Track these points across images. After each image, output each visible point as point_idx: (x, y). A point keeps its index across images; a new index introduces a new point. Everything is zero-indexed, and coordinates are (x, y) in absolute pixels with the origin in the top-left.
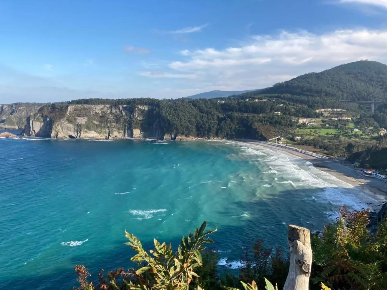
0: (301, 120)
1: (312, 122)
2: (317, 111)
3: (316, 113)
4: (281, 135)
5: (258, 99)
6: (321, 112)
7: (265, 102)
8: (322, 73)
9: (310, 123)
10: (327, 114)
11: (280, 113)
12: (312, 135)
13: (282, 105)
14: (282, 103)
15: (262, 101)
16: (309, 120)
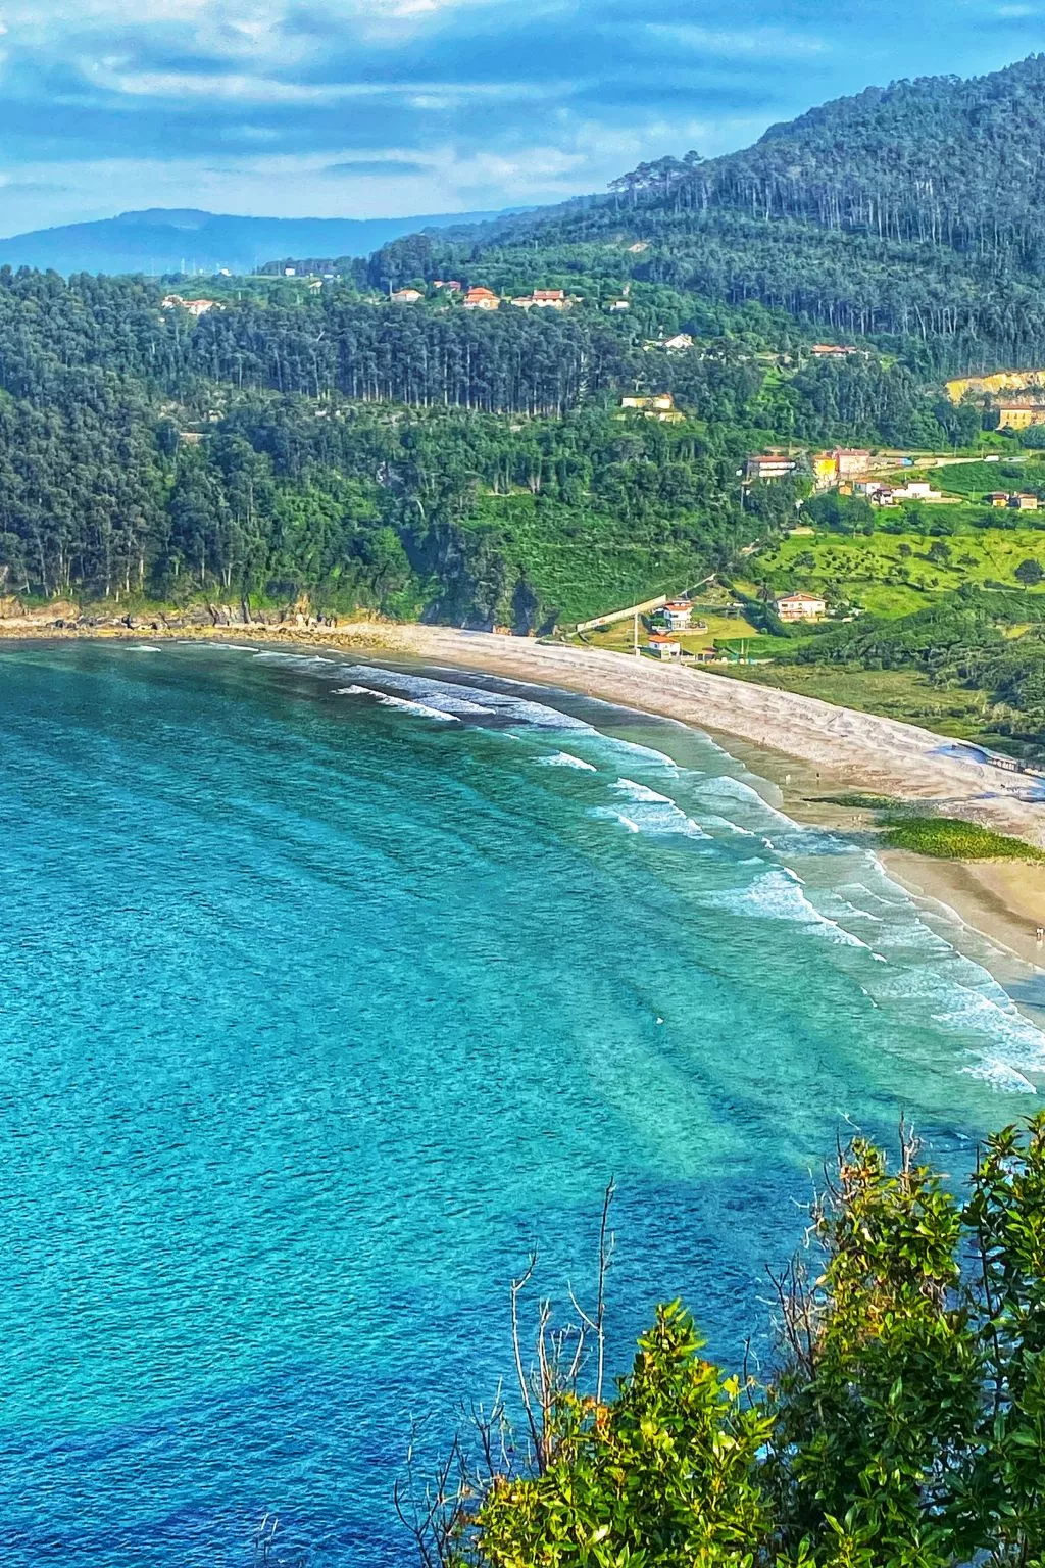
0: (832, 463)
1: (915, 479)
2: (956, 391)
3: (942, 409)
4: (671, 591)
5: (496, 288)
6: (986, 397)
7: (550, 315)
8: (997, 87)
9: (904, 484)
10: (1029, 413)
11: (664, 403)
12: (911, 580)
13: (680, 341)
14: (686, 329)
15: (526, 304)
16: (888, 461)
